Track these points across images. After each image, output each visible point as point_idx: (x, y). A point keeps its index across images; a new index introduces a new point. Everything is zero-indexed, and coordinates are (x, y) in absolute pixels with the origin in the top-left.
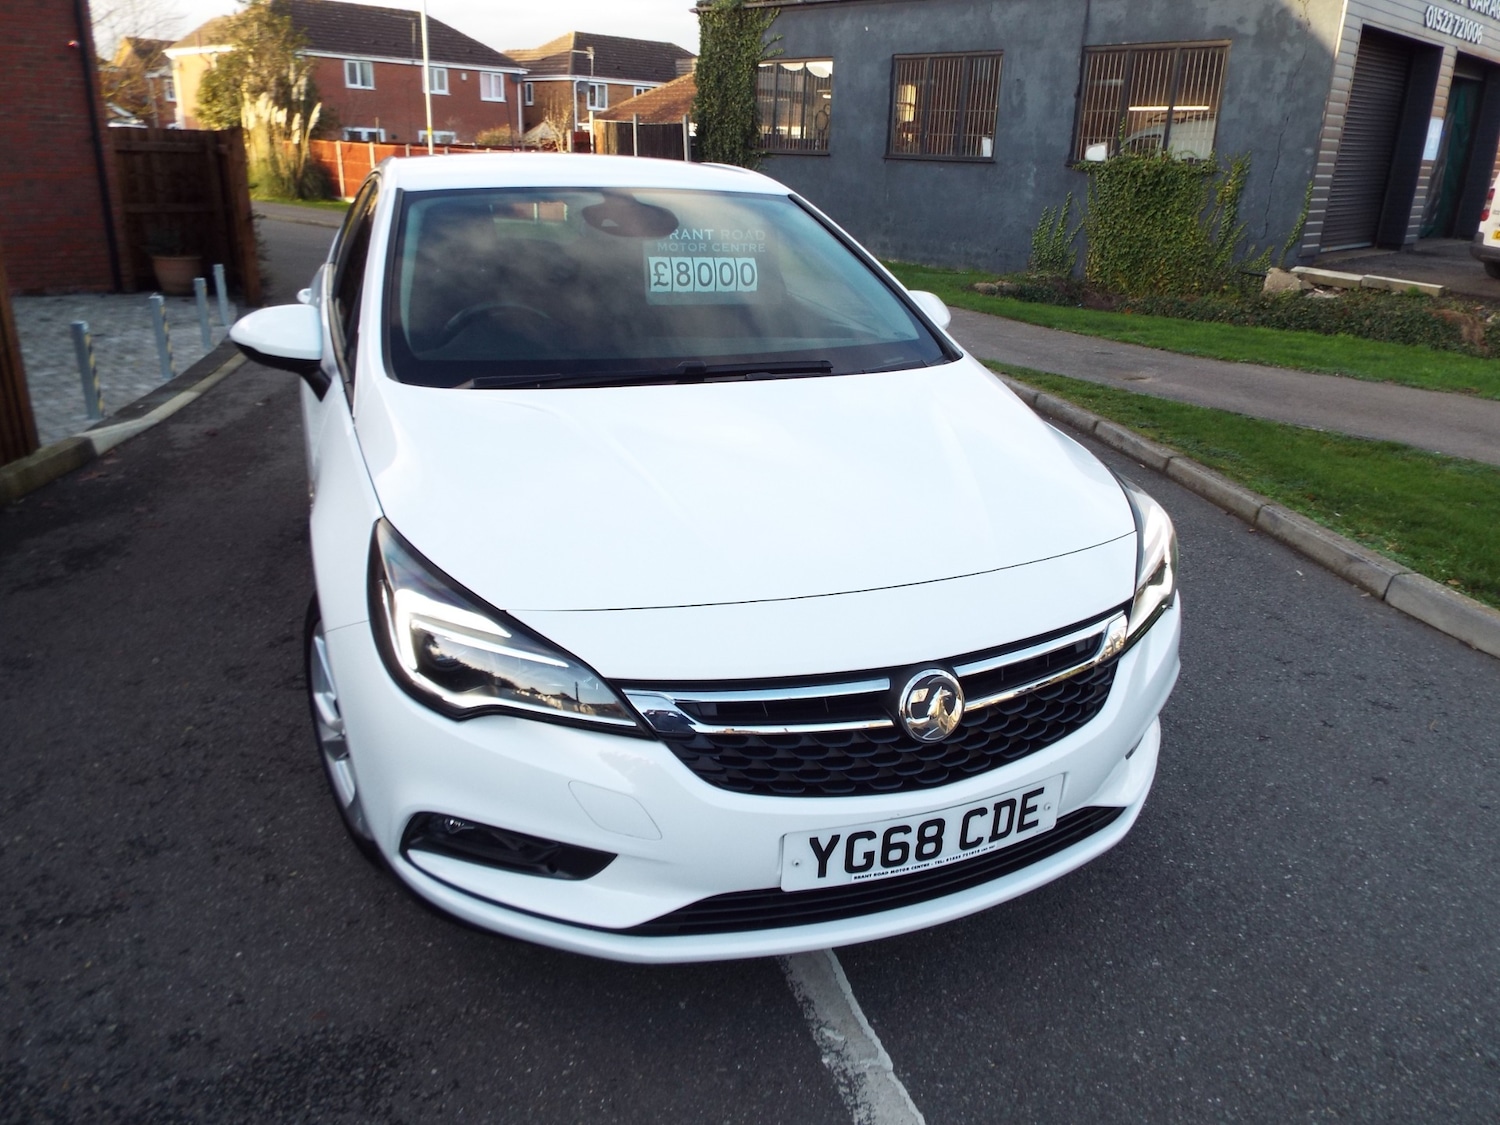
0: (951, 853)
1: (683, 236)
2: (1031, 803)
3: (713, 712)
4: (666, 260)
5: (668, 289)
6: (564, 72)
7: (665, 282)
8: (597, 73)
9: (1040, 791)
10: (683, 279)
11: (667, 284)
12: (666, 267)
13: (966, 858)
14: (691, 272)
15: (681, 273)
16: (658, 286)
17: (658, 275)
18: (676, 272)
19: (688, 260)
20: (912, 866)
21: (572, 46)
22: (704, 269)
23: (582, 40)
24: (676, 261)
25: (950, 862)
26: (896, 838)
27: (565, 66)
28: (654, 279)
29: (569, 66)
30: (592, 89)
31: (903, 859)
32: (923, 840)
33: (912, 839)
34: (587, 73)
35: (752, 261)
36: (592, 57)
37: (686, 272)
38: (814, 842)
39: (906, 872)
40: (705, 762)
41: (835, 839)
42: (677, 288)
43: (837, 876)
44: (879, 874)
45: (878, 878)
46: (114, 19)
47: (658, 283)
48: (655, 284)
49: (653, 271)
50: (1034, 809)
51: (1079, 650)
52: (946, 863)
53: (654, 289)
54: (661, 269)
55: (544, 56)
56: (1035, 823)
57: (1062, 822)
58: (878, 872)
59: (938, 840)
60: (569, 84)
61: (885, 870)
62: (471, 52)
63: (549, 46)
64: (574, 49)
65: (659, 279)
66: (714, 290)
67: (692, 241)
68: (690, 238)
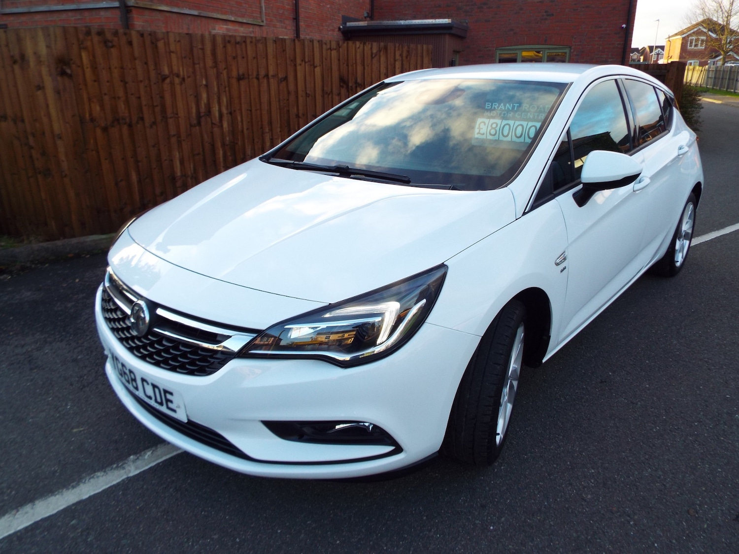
0: (141, 393)
1: (500, 107)
2: (168, 396)
4: (487, 121)
5: (484, 137)
7: (482, 133)
9: (172, 394)
10: (493, 132)
11: (484, 134)
12: (485, 124)
13: (147, 401)
14: (498, 129)
16: (479, 135)
17: (479, 128)
18: (489, 128)
22: (507, 127)
24: (492, 121)
25: (142, 397)
28: (477, 131)
42: (489, 137)
47: (479, 133)
48: (478, 134)
49: (477, 126)
50: (171, 402)
53: (476, 136)
54: (482, 126)
59: (136, 382)
65: (480, 131)
66: (510, 140)
67: (505, 110)
68: (503, 109)
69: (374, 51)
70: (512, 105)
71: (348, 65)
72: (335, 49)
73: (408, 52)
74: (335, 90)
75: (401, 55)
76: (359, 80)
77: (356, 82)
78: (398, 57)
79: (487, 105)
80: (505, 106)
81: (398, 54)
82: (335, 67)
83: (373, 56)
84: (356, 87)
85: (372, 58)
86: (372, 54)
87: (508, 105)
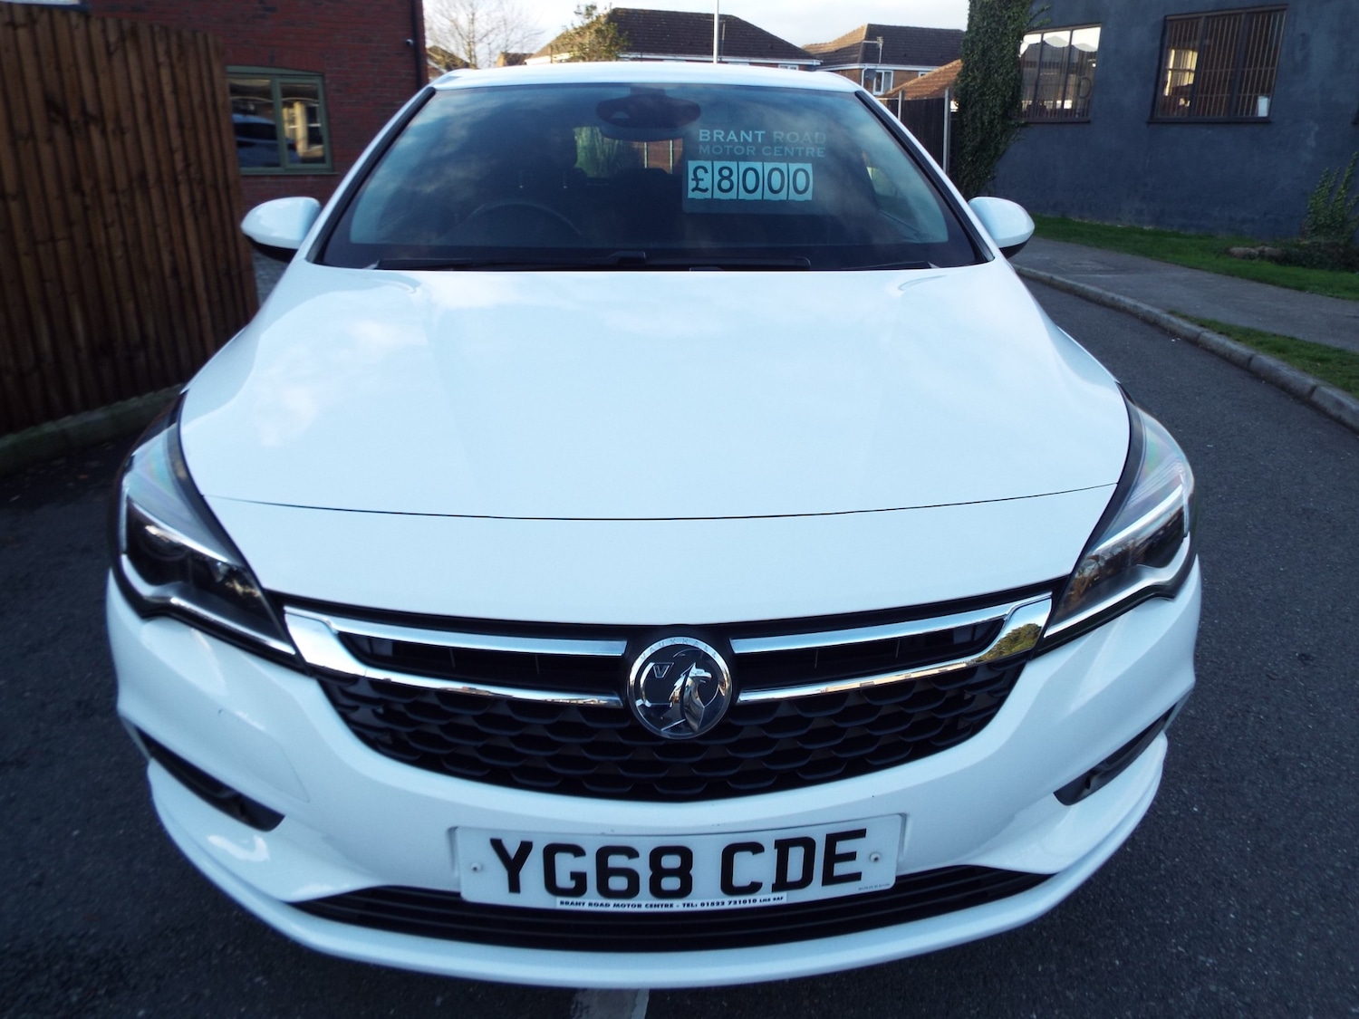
0: (706, 895)
1: (729, 138)
2: (842, 847)
3: (388, 651)
4: (708, 164)
5: (708, 195)
6: (854, 61)
7: (704, 188)
8: (885, 61)
9: (861, 834)
10: (726, 184)
11: (706, 190)
12: (706, 171)
13: (732, 906)
14: (734, 178)
15: (723, 178)
16: (697, 192)
17: (696, 179)
18: (717, 178)
19: (733, 165)
20: (644, 902)
21: (864, 38)
22: (751, 175)
23: (874, 31)
24: (718, 165)
25: (705, 908)
26: (615, 861)
27: (856, 56)
28: (692, 184)
29: (859, 55)
30: (879, 76)
31: (632, 891)
32: (658, 873)
33: (642, 867)
34: (875, 61)
35: (809, 167)
36: (881, 45)
37: (728, 178)
38: (497, 845)
39: (636, 910)
40: (364, 714)
41: (526, 848)
42: (718, 195)
43: (534, 895)
44: (596, 905)
45: (593, 908)
46: (491, 36)
47: (697, 189)
48: (693, 190)
49: (691, 175)
50: (851, 856)
51: (958, 640)
52: (699, 908)
53: (691, 195)
54: (700, 173)
55: (837, 48)
56: (856, 877)
57: (904, 882)
58: (591, 901)
59: (684, 872)
60: (857, 72)
61: (605, 901)
62: (772, 48)
63: (843, 39)
64: (865, 39)
65: (697, 184)
66: (760, 198)
67: (739, 143)
68: (736, 140)
69: (113, 38)
70: (751, 132)
71: (59, 68)
72: (24, 26)
73: (180, 46)
74: (40, 130)
75: (168, 53)
76: (91, 107)
77: (84, 112)
78: (162, 58)
79: (701, 135)
80: (738, 135)
81: (161, 49)
82: (30, 72)
83: (112, 48)
84: (87, 124)
85: (110, 54)
86: (107, 45)
87: (743, 133)
